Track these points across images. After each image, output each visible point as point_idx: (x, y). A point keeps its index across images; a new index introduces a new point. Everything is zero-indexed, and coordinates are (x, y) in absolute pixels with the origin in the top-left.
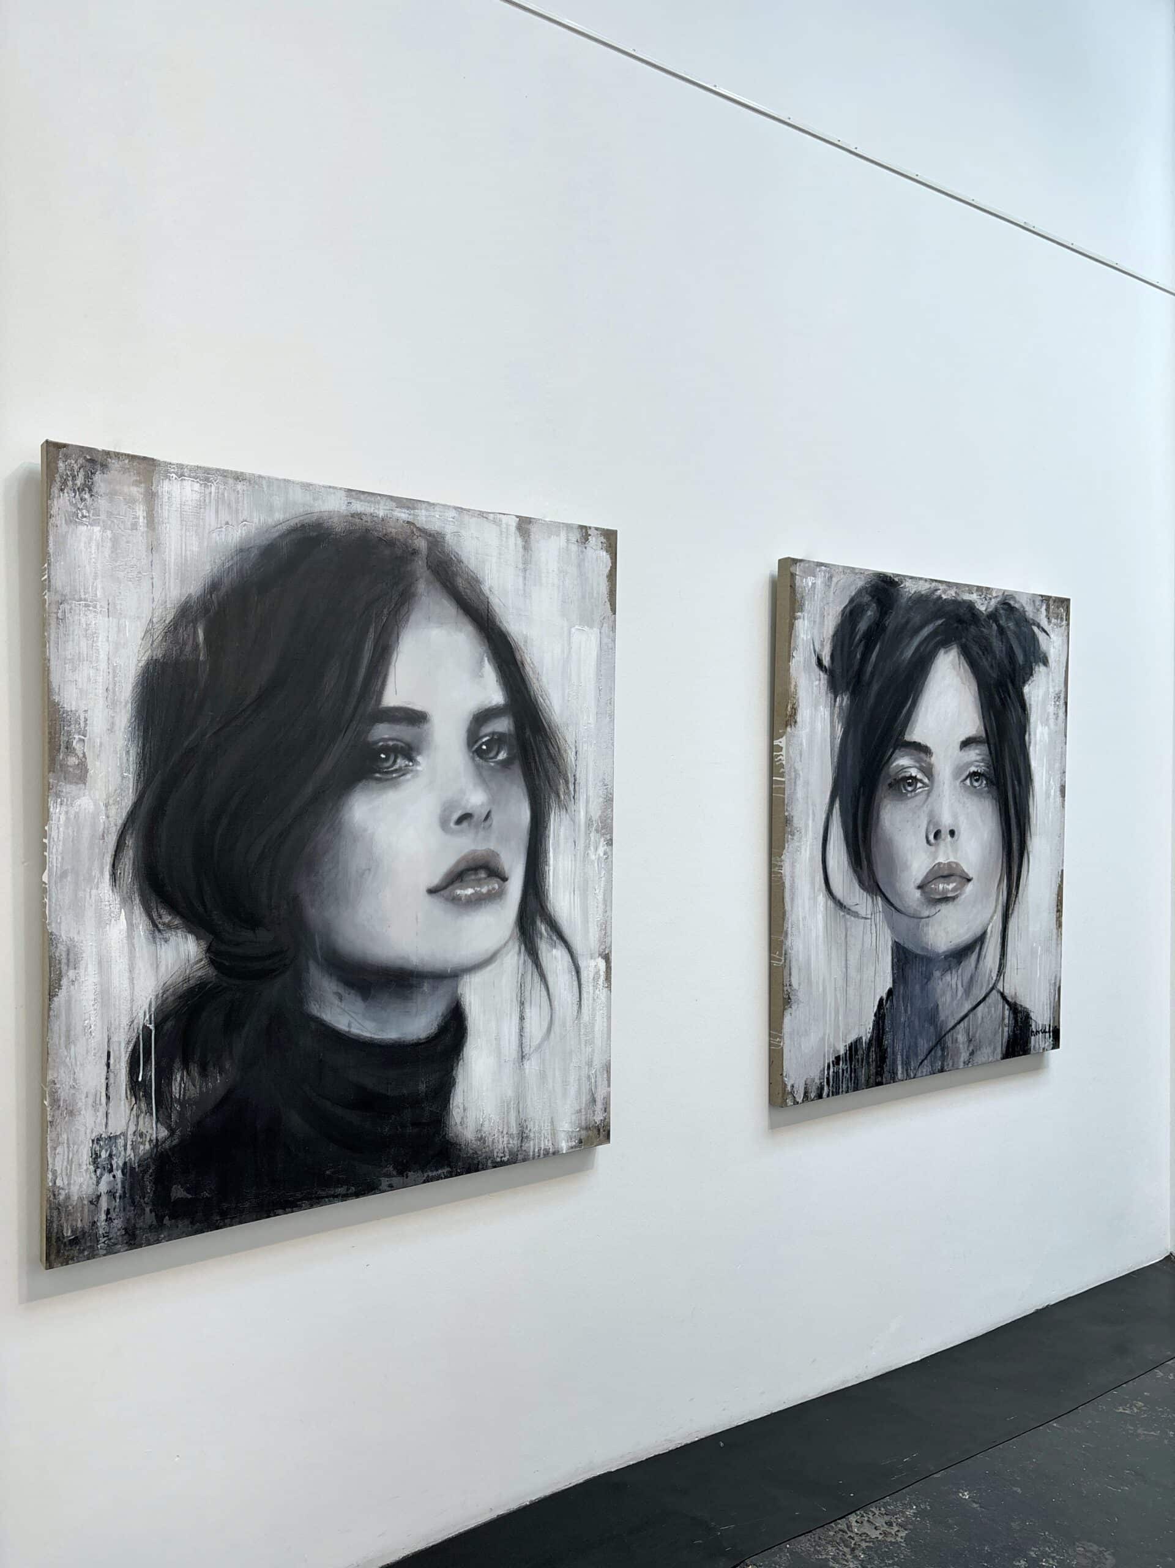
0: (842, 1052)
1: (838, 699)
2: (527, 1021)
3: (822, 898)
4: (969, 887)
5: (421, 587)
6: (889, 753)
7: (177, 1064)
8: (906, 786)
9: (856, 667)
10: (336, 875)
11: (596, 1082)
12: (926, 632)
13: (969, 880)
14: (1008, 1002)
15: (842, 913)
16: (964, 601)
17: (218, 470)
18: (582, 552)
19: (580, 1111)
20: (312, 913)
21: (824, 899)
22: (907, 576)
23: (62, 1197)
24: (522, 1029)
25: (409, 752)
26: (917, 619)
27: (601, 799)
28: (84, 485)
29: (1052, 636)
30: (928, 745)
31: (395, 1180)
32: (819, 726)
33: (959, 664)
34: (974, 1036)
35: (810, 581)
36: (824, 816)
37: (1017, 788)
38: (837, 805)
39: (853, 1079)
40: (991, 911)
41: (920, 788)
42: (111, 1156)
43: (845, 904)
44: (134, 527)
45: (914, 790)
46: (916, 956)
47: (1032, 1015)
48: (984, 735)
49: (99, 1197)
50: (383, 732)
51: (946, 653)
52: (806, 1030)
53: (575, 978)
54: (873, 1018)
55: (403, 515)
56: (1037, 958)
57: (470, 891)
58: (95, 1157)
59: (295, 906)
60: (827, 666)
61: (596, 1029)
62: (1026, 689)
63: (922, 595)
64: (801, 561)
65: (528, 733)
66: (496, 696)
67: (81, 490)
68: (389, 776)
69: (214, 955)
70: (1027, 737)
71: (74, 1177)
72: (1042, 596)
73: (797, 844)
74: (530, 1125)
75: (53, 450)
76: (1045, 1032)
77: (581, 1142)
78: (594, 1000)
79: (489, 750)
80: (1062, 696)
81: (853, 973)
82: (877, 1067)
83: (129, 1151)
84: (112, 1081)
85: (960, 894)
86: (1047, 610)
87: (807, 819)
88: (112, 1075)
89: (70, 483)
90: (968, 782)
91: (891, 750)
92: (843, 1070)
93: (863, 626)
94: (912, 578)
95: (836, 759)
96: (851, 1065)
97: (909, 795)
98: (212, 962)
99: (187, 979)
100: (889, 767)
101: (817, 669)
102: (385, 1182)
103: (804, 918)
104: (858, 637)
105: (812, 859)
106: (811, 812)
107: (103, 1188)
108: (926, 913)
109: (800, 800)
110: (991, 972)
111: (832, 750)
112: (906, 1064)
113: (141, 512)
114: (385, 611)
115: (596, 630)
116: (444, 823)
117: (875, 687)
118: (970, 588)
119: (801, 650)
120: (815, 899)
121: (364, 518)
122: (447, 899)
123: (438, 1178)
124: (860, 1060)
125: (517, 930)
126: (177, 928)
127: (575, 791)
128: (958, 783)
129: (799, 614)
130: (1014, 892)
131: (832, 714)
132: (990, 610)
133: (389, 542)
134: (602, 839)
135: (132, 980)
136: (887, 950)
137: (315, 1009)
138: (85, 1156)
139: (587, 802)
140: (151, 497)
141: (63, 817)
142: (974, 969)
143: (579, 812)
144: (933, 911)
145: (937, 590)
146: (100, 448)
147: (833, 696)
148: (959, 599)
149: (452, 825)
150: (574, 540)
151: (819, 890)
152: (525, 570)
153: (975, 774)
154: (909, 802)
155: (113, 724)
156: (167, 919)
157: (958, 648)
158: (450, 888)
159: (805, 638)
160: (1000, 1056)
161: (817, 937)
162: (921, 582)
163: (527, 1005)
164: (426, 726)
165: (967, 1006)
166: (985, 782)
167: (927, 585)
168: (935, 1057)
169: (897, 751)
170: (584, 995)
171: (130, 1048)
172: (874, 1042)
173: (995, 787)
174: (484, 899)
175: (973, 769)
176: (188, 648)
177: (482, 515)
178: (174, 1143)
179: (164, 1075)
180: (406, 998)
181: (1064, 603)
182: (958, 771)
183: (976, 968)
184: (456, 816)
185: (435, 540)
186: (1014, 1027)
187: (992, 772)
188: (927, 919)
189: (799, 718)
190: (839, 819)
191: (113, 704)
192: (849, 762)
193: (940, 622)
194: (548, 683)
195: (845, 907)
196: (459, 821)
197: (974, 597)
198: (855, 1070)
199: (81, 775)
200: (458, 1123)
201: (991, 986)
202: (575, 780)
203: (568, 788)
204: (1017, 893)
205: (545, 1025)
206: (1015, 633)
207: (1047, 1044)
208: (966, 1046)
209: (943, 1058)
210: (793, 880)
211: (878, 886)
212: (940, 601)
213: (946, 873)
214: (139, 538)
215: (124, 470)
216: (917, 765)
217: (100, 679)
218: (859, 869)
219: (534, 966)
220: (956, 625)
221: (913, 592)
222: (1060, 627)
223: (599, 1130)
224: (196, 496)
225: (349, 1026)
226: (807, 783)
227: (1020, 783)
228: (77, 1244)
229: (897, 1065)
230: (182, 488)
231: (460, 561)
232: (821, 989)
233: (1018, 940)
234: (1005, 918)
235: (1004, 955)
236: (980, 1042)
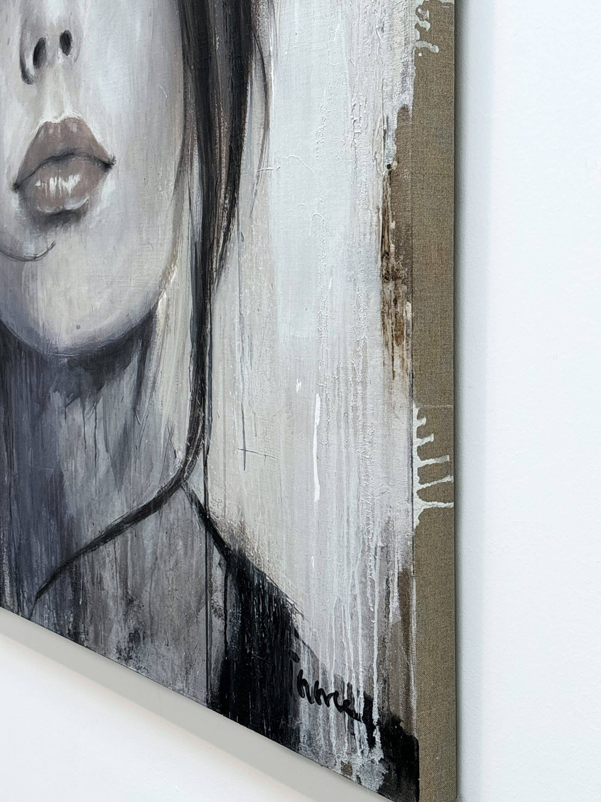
4: (109, 187)
13: (107, 165)
14: (221, 543)
34: (138, 591)
40: (164, 256)
47: (297, 620)
85: (90, 205)
108: (32, 250)
110: (171, 434)
130: (223, 199)
142: (130, 413)
144: (42, 244)
160: (202, 692)
183: (134, 409)
186: (242, 633)
188: (33, 263)
201: (172, 474)
204: (234, 202)
208: (121, 613)
213: (59, 149)
233: (242, 358)
234: (200, 282)
235: (203, 395)
236: (152, 618)
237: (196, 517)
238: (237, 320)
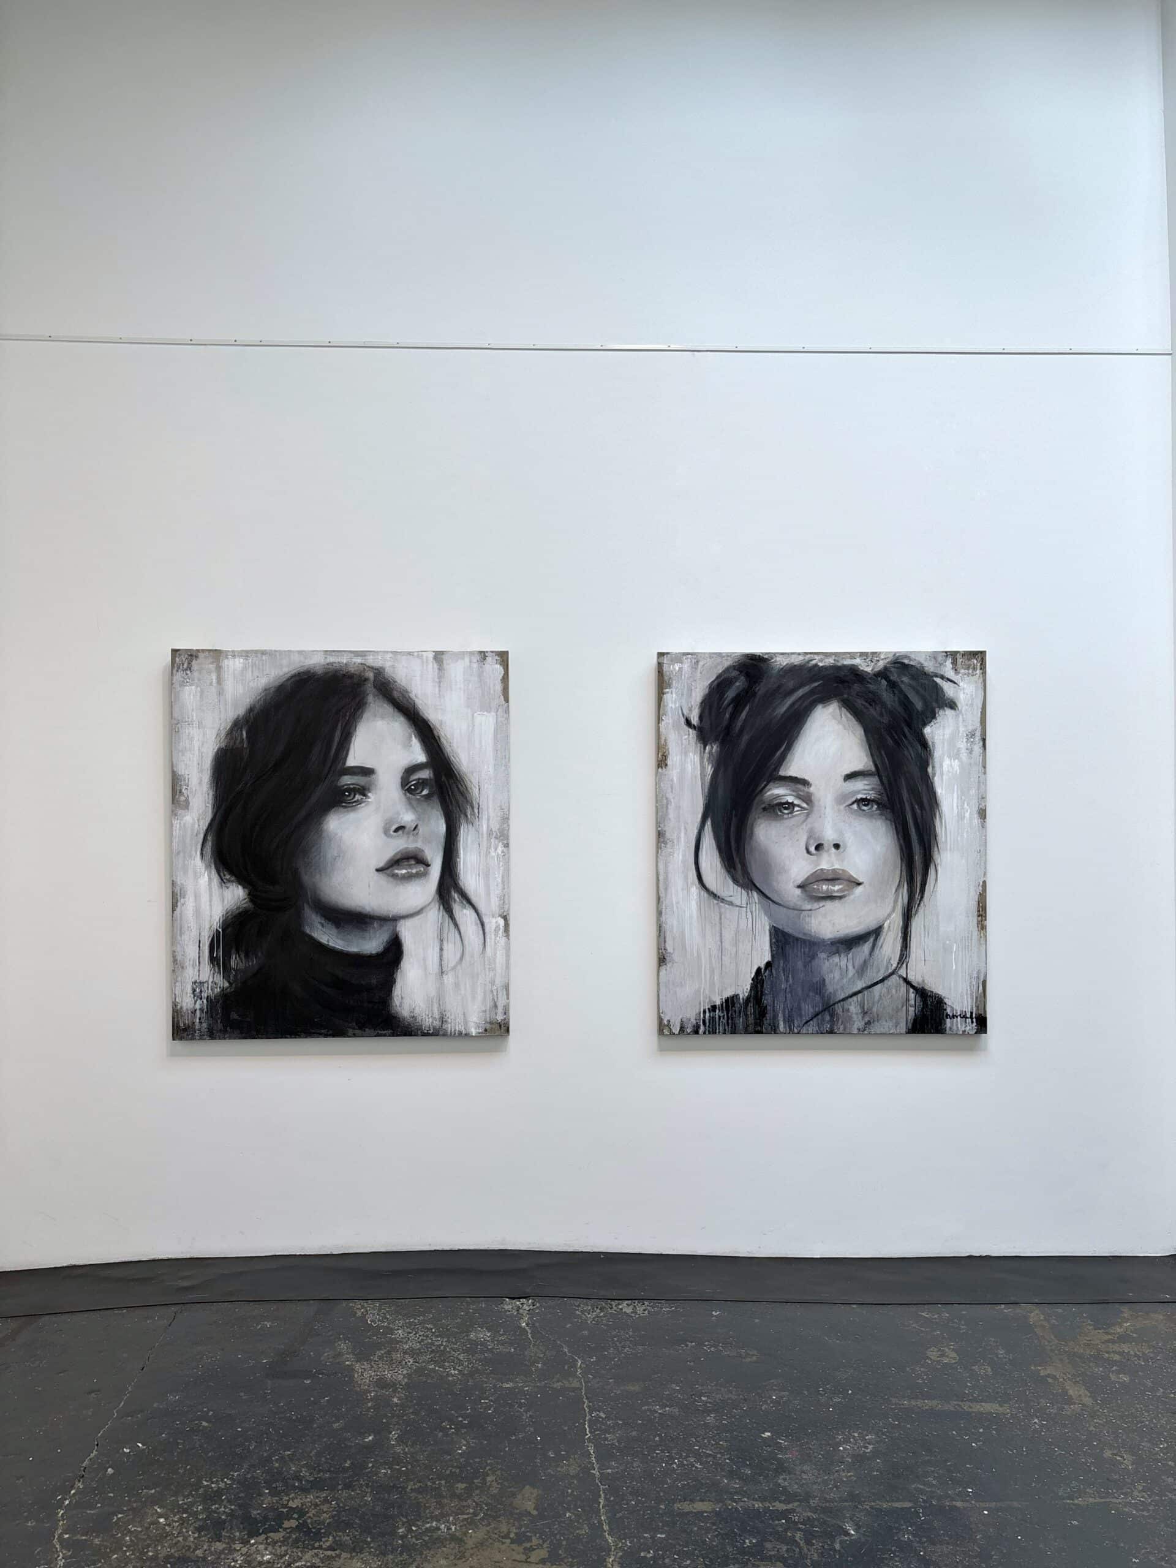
0: (718, 1003)
1: (707, 748)
2: (445, 953)
3: (695, 889)
4: (860, 889)
5: (370, 698)
6: (763, 785)
7: (233, 951)
8: (782, 809)
9: (725, 723)
10: (320, 859)
11: (497, 995)
12: (800, 692)
13: (859, 884)
14: (913, 987)
15: (716, 902)
16: (845, 666)
17: (252, 651)
18: (481, 667)
19: (485, 1011)
20: (306, 878)
21: (698, 891)
22: (778, 653)
23: (179, 1007)
24: (441, 956)
25: (363, 791)
26: (791, 685)
27: (499, 818)
28: (188, 667)
29: (961, 684)
30: (806, 778)
31: (357, 1032)
32: (689, 767)
33: (841, 715)
34: (870, 1009)
35: (677, 667)
36: (696, 831)
37: (918, 811)
38: (709, 823)
39: (730, 1024)
40: (888, 910)
41: (798, 811)
42: (201, 991)
43: (718, 894)
44: (211, 684)
45: (792, 812)
46: (797, 939)
47: (946, 1000)
48: (873, 769)
49: (196, 1010)
50: (347, 780)
51: (823, 707)
52: (681, 983)
53: (480, 929)
54: (751, 981)
55: (359, 660)
56: (952, 952)
57: (404, 871)
58: (194, 991)
59: (296, 875)
60: (695, 724)
61: (497, 961)
62: (927, 730)
63: (795, 666)
64: (668, 653)
65: (443, 778)
66: (421, 757)
67: (186, 670)
68: (351, 805)
69: (252, 896)
70: (930, 770)
71: (184, 999)
72: (946, 652)
73: (670, 850)
74: (448, 1014)
75: (175, 652)
76: (965, 1017)
77: (486, 1030)
78: (495, 943)
79: (416, 789)
80: (978, 734)
81: (727, 945)
82: (755, 1019)
83: (210, 991)
84: (201, 954)
85: (849, 895)
86: (954, 663)
87: (680, 833)
88: (201, 952)
89: (181, 667)
90: (855, 806)
91: (765, 783)
92: (719, 1017)
93: (731, 694)
94: (782, 654)
95: (706, 790)
96: (728, 1014)
97: (786, 816)
98: (251, 901)
99: (238, 908)
100: (762, 796)
101: (686, 728)
102: (351, 1031)
103: (678, 903)
104: (726, 701)
105: (684, 862)
106: (683, 828)
107: (198, 1006)
108: (809, 907)
109: (672, 819)
110: (890, 959)
111: (702, 784)
112: (789, 1021)
113: (214, 677)
114: (348, 714)
115: (493, 714)
116: (386, 832)
117: (745, 738)
118: (852, 655)
119: (670, 715)
120: (688, 891)
121: (335, 665)
122: (388, 875)
123: (385, 1035)
124: (737, 1012)
125: (437, 897)
126: (232, 882)
127: (478, 812)
128: (842, 807)
129: (667, 690)
130: (917, 896)
131: (702, 759)
132: (877, 669)
133: (349, 676)
134: (500, 844)
135: (211, 905)
136: (765, 933)
137: (308, 930)
138: (189, 991)
139: (488, 820)
140: (219, 668)
141: (178, 826)
142: (867, 957)
143: (482, 826)
144: (816, 905)
145: (812, 660)
146: (195, 648)
147: (702, 746)
148: (839, 664)
149: (392, 833)
150: (475, 660)
151: (692, 884)
152: (440, 682)
153: (862, 800)
154: (785, 821)
155: (201, 780)
156: (228, 877)
157: (838, 702)
158: (391, 869)
159: (673, 707)
160: (904, 1030)
161: (691, 917)
162: (793, 656)
163: (445, 943)
164: (374, 776)
165: (860, 985)
166: (876, 807)
167: (801, 658)
168: (823, 1020)
169: (771, 784)
170: (488, 940)
171: (210, 939)
172: (752, 1000)
173: (888, 810)
174: (414, 877)
175: (859, 796)
176: (238, 742)
177: (409, 653)
178: (232, 990)
179: (227, 956)
180: (364, 930)
181: (980, 656)
182: (841, 799)
183: (870, 955)
184: (394, 828)
185: (379, 672)
186: (923, 1009)
187: (885, 798)
188: (810, 912)
189: (669, 762)
190: (711, 834)
191: (201, 771)
192: (720, 791)
193: (816, 684)
194: (458, 747)
195: (719, 897)
196: (396, 831)
197: (857, 661)
198: (732, 1019)
199: (186, 805)
200: (398, 1005)
201: (890, 971)
202: (479, 806)
203: (473, 811)
204: (922, 897)
205: (458, 955)
206: (910, 685)
207: (968, 1028)
208: (860, 1017)
209: (832, 1022)
210: (667, 876)
211: (755, 885)
212: (816, 668)
213: (830, 877)
214: (213, 690)
215: (206, 657)
216: (794, 794)
217: (195, 759)
218: (732, 870)
219: (450, 919)
220: (835, 685)
221: (785, 664)
222: (973, 675)
223: (500, 1026)
224: (241, 665)
225: (328, 941)
226: (678, 808)
227: (922, 807)
228: (186, 1031)
229: (778, 1021)
230: (235, 662)
231: (395, 682)
232: (695, 954)
233: (925, 937)
234: (906, 917)
235: (906, 947)
236: (878, 1015)
237: (902, 981)
238: (922, 927)
